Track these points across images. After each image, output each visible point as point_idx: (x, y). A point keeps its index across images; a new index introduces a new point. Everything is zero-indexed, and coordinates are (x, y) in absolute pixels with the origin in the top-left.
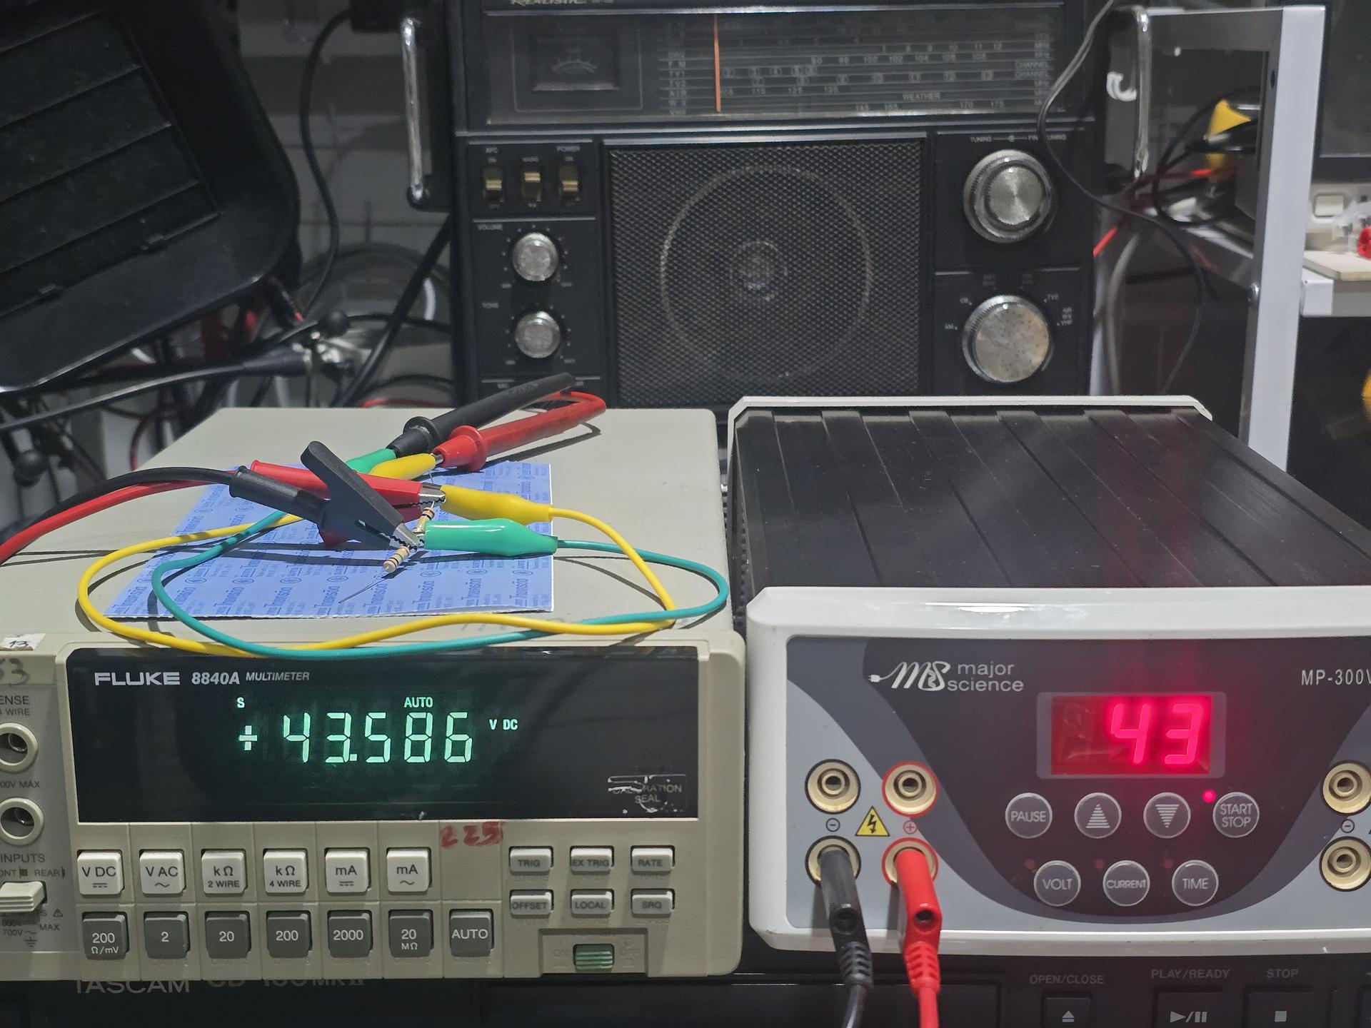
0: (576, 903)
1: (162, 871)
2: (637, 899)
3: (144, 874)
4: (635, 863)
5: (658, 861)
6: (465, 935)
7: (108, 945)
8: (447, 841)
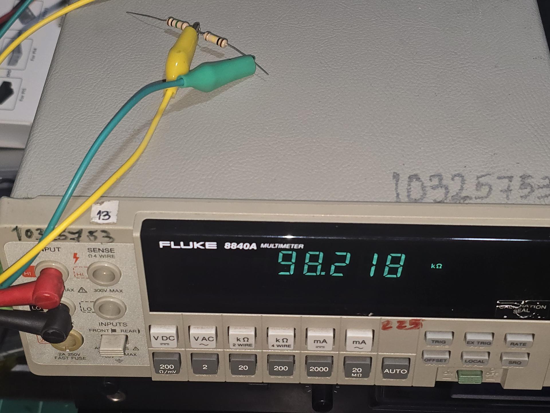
0: (466, 360)
1: (204, 339)
2: (506, 360)
3: (192, 340)
4: (507, 344)
5: (524, 344)
6: (392, 371)
7: (169, 370)
8: (386, 327)
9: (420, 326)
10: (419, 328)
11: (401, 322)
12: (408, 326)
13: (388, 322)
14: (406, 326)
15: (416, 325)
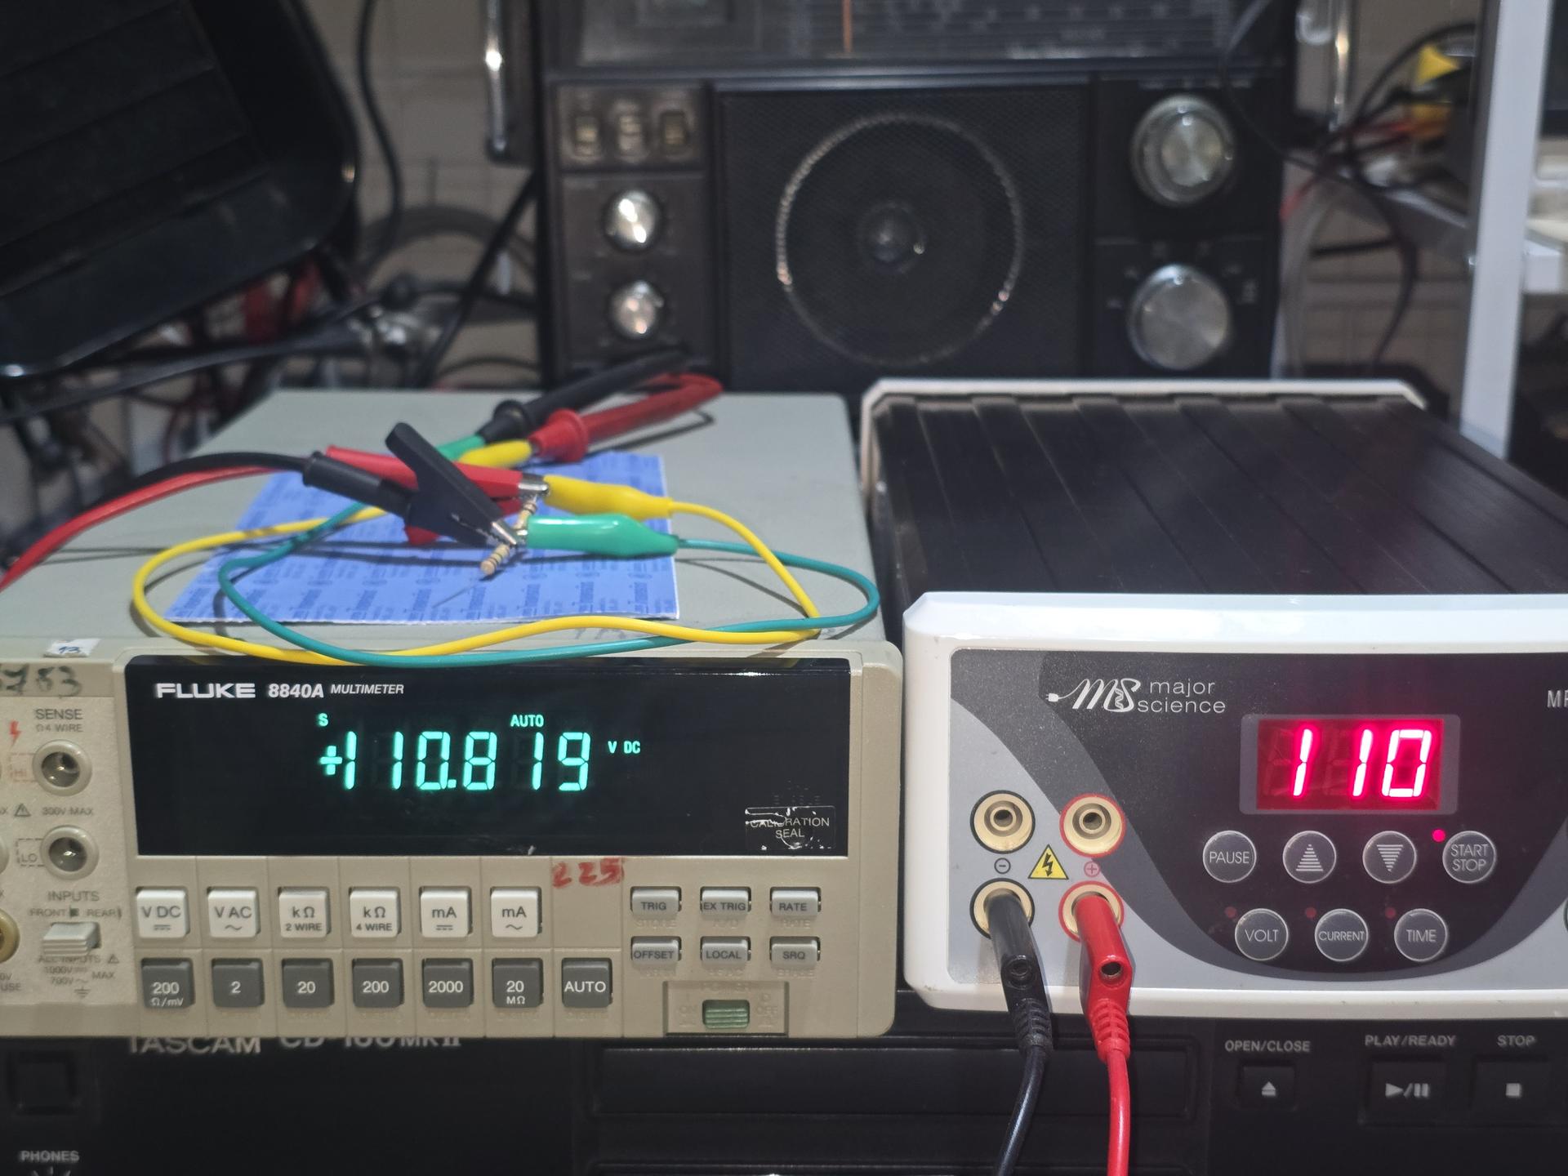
0: (707, 953)
1: (233, 912)
2: (777, 949)
3: (212, 915)
4: (776, 907)
5: (802, 906)
6: (580, 988)
7: (170, 997)
8: (560, 880)
9: (619, 876)
10: (618, 881)
11: (586, 867)
12: (601, 877)
13: (563, 866)
14: (595, 877)
15: (613, 872)
